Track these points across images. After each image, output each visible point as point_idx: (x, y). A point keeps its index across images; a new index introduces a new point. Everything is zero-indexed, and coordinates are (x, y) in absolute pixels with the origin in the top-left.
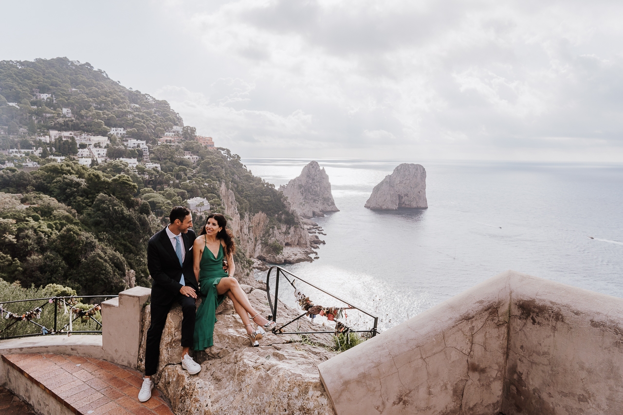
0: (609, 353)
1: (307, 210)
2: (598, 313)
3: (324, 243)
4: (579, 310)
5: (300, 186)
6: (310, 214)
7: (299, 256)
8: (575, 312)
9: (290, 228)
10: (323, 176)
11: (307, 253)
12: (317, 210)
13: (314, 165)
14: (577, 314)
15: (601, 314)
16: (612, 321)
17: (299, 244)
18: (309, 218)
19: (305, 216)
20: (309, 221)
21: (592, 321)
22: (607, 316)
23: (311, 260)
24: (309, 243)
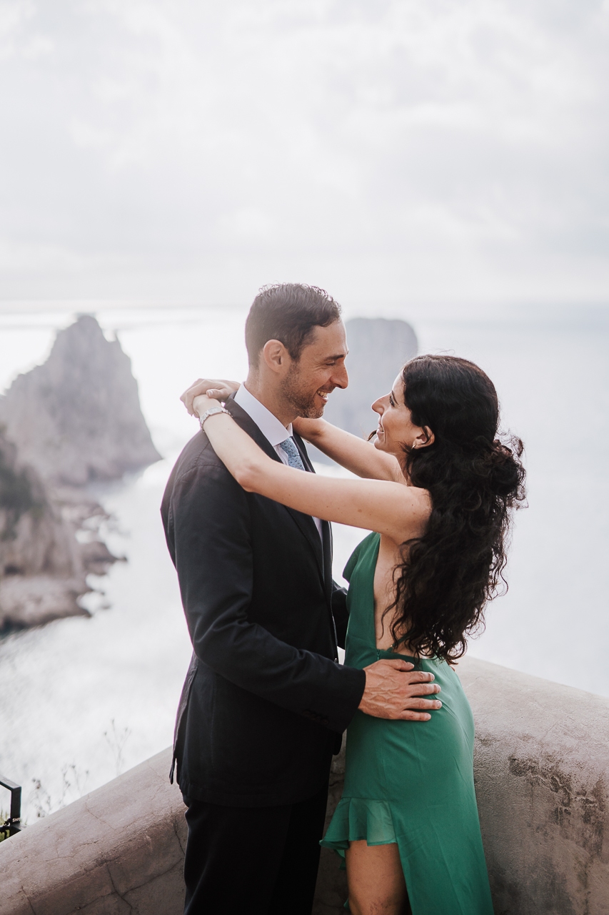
0: (546, 841)
1: (71, 461)
2: (526, 738)
3: (125, 559)
4: (491, 730)
5: (46, 391)
6: (81, 474)
7: (50, 604)
8: (483, 737)
9: (16, 519)
10: (114, 357)
11: (74, 595)
12: (101, 462)
13: (86, 324)
14: (485, 742)
15: (530, 741)
16: (549, 758)
17: (48, 567)
18: (76, 485)
19: (64, 481)
20: (76, 495)
21: (513, 760)
22: (542, 745)
23: (86, 614)
24: (78, 565)
